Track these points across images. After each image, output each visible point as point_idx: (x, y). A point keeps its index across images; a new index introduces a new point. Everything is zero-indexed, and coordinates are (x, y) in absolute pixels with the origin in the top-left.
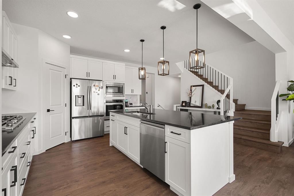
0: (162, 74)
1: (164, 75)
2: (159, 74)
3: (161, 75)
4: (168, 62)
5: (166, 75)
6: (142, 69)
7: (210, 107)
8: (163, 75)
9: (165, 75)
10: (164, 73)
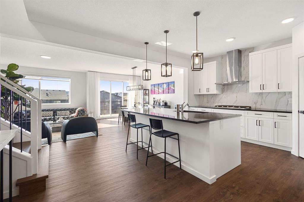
2: (163, 75)
3: (164, 76)
5: (169, 76)
8: (167, 77)
10: (167, 75)
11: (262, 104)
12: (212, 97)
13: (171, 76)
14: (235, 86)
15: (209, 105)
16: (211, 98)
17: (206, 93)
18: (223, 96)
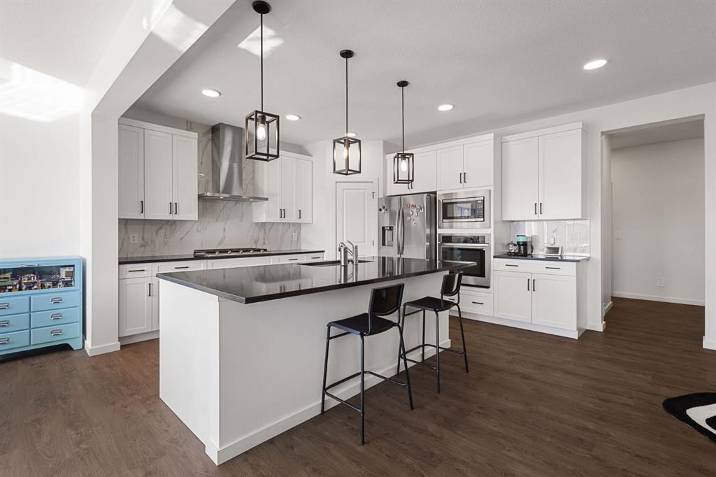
0: (344, 171)
1: (348, 171)
3: (340, 172)
4: (359, 141)
6: (404, 156)
9: (350, 174)
10: (350, 168)
11: (264, 243)
12: (161, 228)
13: (360, 172)
14: (220, 205)
15: (148, 254)
16: (157, 232)
17: (165, 215)
18: (192, 227)
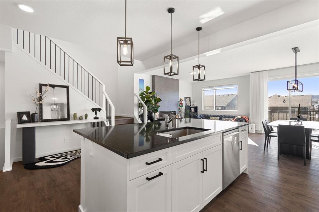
7: (81, 118)
